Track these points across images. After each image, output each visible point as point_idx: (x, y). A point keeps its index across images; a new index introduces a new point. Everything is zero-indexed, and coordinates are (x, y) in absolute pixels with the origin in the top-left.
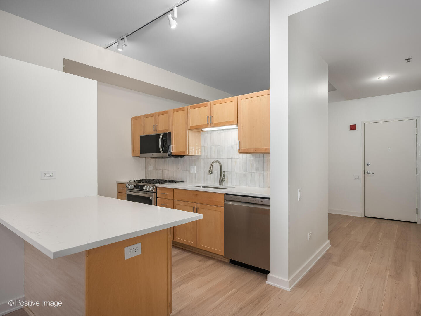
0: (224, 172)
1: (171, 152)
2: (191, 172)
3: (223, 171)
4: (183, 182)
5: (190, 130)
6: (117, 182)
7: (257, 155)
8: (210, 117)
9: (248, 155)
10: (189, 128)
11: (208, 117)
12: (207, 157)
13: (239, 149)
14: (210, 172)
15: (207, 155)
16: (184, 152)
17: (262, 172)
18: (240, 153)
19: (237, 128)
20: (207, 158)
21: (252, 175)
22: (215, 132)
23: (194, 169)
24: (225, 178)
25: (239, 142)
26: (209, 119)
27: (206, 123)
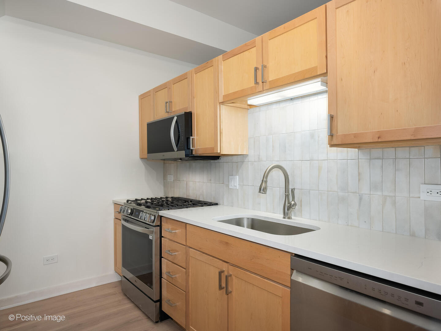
0: (293, 191)
1: (192, 150)
2: (230, 187)
3: (291, 187)
4: (217, 204)
5: (222, 103)
6: (113, 201)
7: (377, 152)
8: (260, 68)
9: (353, 152)
10: (221, 100)
11: (256, 69)
12: (259, 158)
13: (331, 136)
14: (263, 190)
15: (259, 155)
16: (213, 149)
17: (392, 194)
18: (332, 146)
19: (326, 92)
20: (259, 160)
21: (361, 199)
22: (274, 106)
23: (235, 182)
24: (295, 204)
25: (332, 118)
26: (259, 73)
27: (252, 84)
